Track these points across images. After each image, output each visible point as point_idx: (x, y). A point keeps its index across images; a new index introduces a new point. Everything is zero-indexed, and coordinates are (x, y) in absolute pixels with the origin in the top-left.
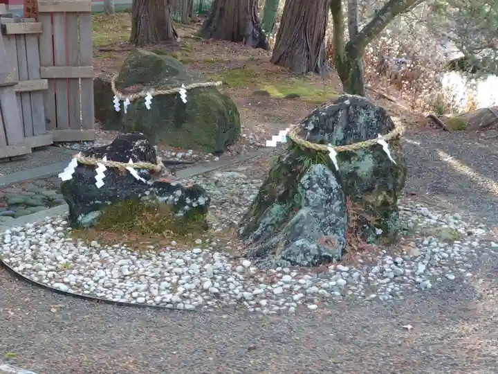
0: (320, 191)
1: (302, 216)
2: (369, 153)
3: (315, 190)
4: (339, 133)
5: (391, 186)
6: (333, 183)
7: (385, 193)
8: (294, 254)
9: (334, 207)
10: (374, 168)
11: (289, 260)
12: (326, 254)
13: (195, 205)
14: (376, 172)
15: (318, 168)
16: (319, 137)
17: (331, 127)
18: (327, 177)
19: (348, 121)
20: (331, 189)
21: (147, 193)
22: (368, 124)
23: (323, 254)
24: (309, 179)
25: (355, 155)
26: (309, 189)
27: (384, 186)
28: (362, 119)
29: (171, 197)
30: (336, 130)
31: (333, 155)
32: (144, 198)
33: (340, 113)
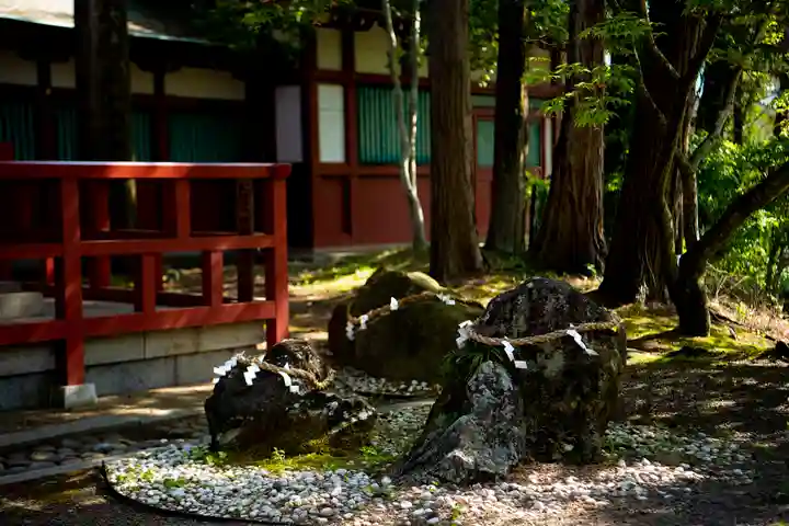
0: (488, 393)
1: (460, 424)
2: (559, 348)
3: (481, 392)
4: (521, 322)
5: (586, 389)
6: (506, 382)
7: (578, 398)
8: (444, 469)
9: (503, 412)
10: (565, 366)
11: (438, 476)
12: (486, 469)
13: (354, 420)
14: (567, 372)
15: (487, 367)
16: (493, 329)
17: (508, 316)
18: (498, 375)
19: (532, 310)
20: (502, 391)
21: (297, 405)
22: (558, 311)
23: (481, 469)
24: (476, 379)
25: (542, 351)
26: (475, 392)
27: (578, 390)
28: (549, 307)
29: (325, 411)
30: (517, 319)
31: (509, 350)
32: (292, 411)
33: (520, 298)
